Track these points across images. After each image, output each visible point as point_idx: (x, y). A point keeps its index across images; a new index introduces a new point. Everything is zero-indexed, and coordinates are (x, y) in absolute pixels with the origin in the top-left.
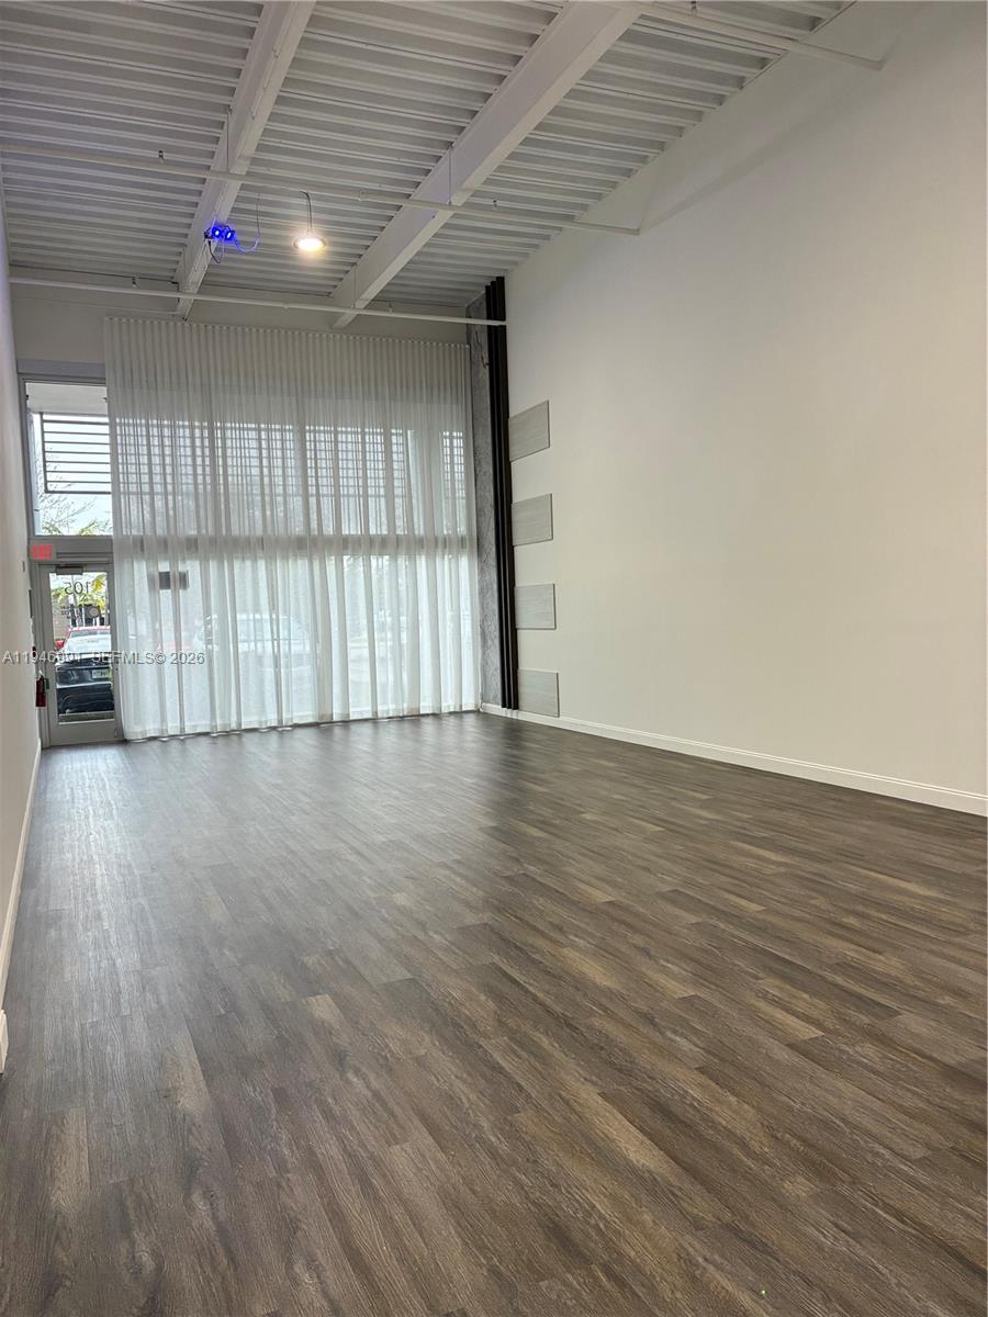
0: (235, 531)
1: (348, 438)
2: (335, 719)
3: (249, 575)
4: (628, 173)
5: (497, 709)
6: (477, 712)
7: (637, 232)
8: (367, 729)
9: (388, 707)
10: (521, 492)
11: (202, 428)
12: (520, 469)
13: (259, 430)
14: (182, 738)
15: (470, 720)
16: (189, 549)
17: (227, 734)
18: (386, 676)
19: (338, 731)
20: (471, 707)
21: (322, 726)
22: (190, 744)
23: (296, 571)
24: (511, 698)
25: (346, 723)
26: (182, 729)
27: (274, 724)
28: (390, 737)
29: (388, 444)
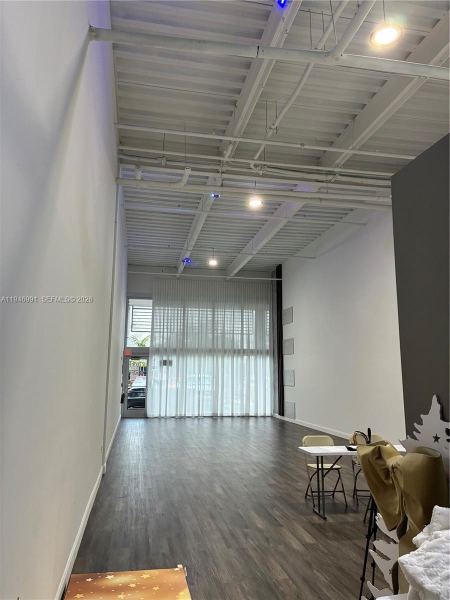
0: (189, 347)
1: (228, 314)
2: (219, 415)
3: (192, 362)
4: (312, 240)
5: (277, 416)
6: (271, 417)
7: (314, 258)
8: (230, 420)
9: (237, 412)
10: (285, 337)
11: (181, 310)
12: (285, 328)
13: (199, 311)
14: (166, 418)
15: (269, 420)
16: (173, 352)
17: (181, 418)
18: (237, 402)
19: (219, 420)
20: (270, 415)
21: (214, 417)
22: (168, 421)
23: (208, 362)
24: (282, 412)
25: (222, 417)
26: (166, 415)
27: (197, 415)
28: (238, 423)
29: (242, 315)
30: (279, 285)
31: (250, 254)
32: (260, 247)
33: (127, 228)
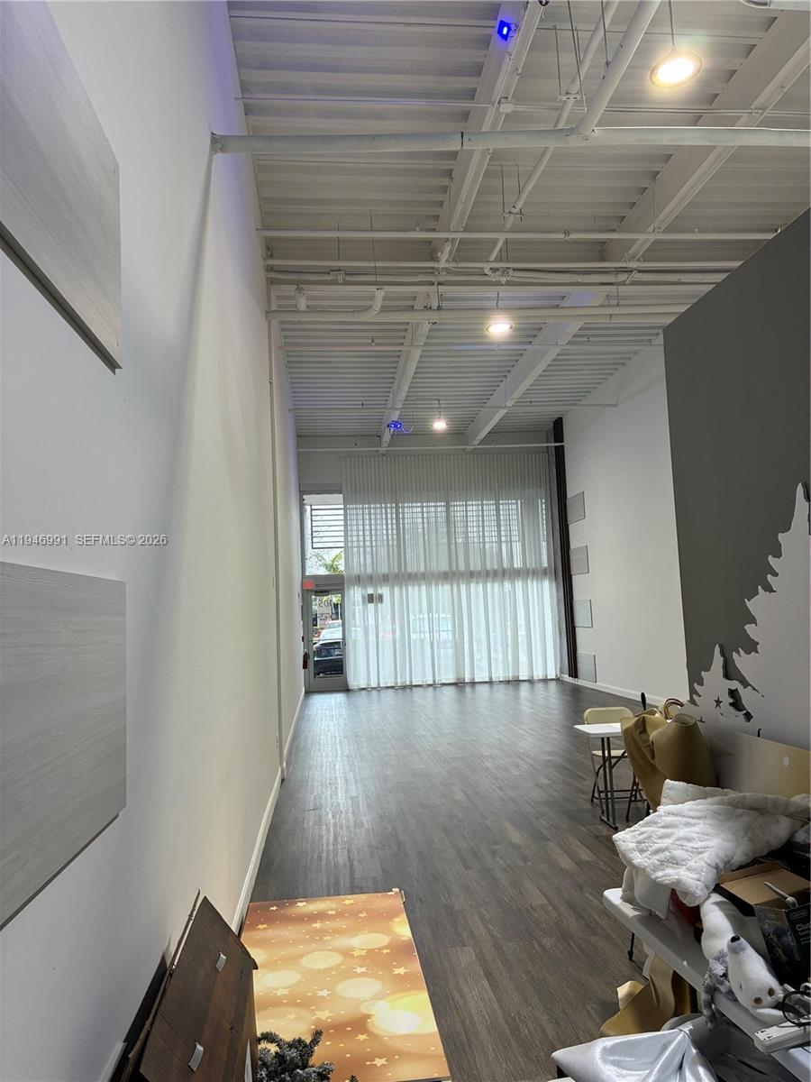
0: (409, 570)
1: (473, 508)
2: (467, 681)
3: (416, 593)
4: (611, 374)
5: (566, 678)
6: (557, 680)
7: (616, 405)
8: (486, 687)
9: (499, 675)
10: (574, 545)
11: (391, 508)
12: (574, 529)
13: (422, 507)
14: (378, 689)
15: (553, 685)
16: (384, 580)
17: (404, 687)
18: (498, 656)
19: (468, 689)
20: (554, 677)
21: (459, 685)
22: (383, 693)
23: (443, 591)
24: (574, 672)
25: (473, 684)
26: (379, 684)
27: (431, 682)
28: (501, 693)
29: (498, 510)
30: (560, 455)
31: (502, 408)
32: (518, 393)
33: (291, 378)
